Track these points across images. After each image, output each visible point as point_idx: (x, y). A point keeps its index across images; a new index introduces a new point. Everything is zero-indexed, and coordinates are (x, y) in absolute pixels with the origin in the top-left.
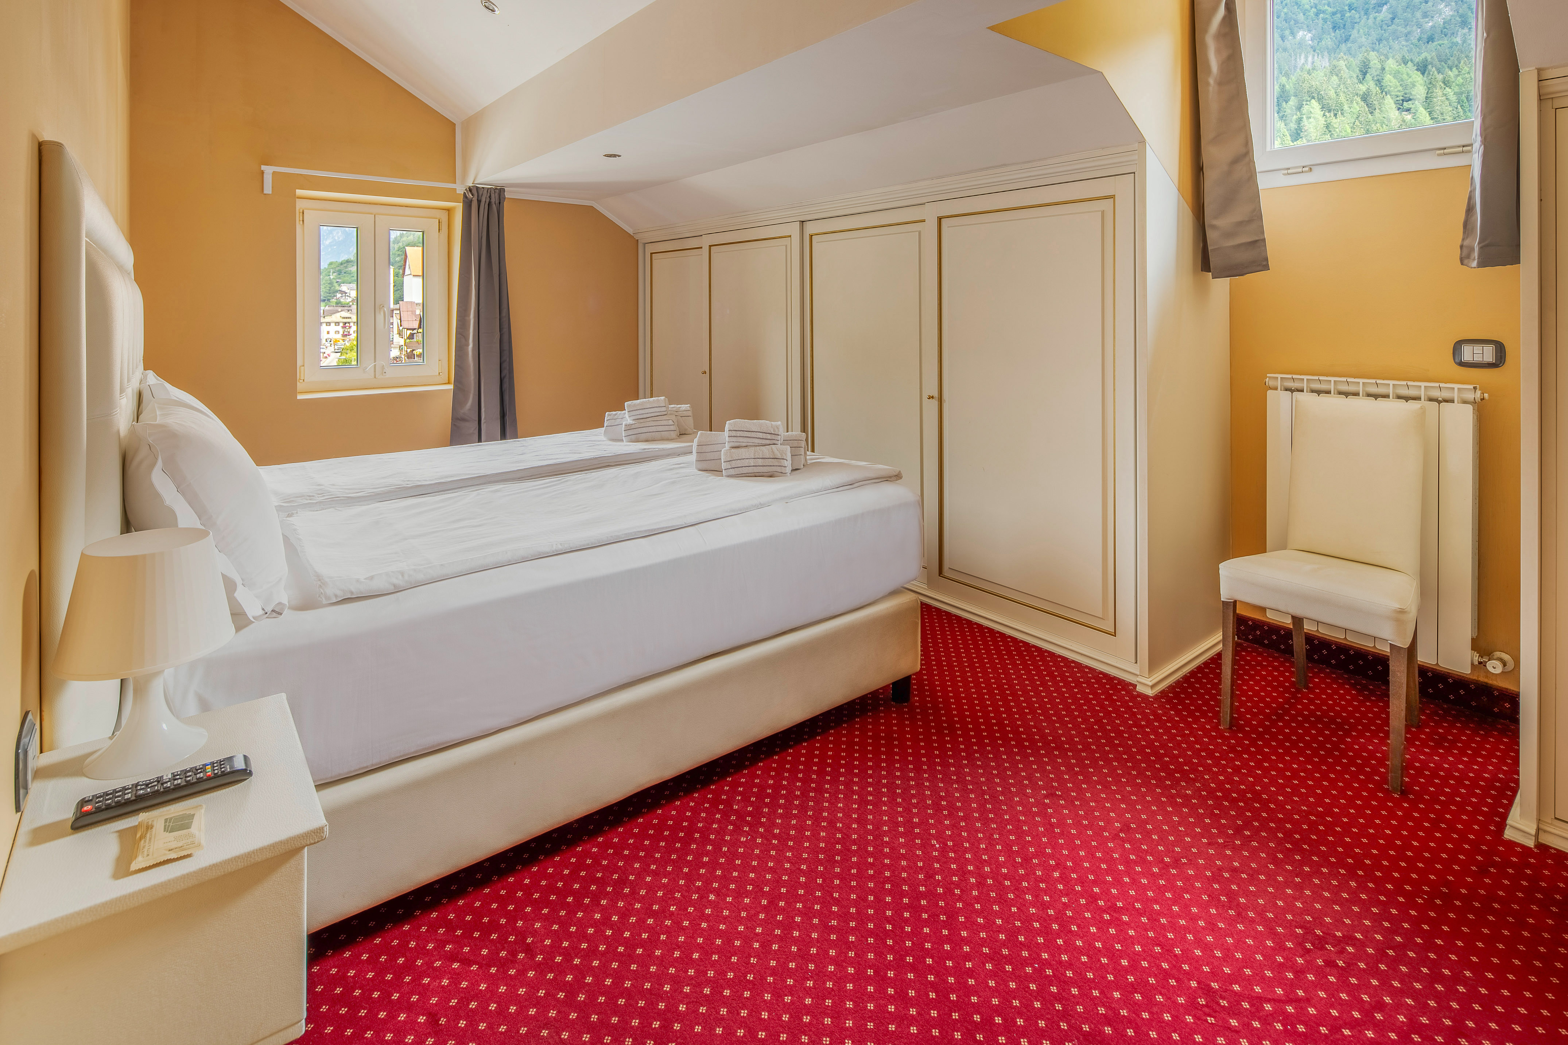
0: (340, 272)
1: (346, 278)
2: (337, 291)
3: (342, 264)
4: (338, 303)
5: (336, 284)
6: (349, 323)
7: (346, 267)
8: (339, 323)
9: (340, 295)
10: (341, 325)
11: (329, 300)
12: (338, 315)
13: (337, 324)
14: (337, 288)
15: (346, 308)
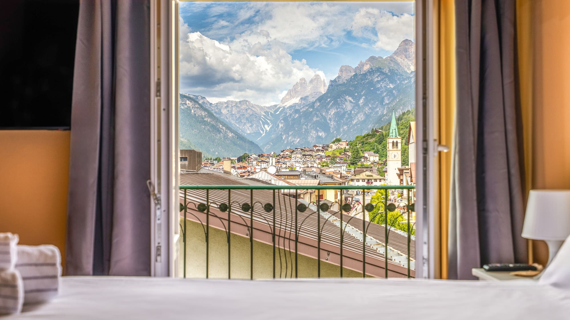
0: (363, 143)
1: (367, 148)
2: (361, 157)
3: (364, 137)
4: (363, 166)
5: (360, 152)
6: (371, 180)
7: (367, 139)
8: (364, 179)
9: (363, 160)
10: (366, 181)
11: (356, 163)
12: (364, 174)
13: (363, 180)
14: (362, 155)
15: (369, 169)
